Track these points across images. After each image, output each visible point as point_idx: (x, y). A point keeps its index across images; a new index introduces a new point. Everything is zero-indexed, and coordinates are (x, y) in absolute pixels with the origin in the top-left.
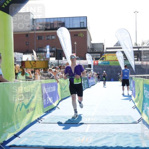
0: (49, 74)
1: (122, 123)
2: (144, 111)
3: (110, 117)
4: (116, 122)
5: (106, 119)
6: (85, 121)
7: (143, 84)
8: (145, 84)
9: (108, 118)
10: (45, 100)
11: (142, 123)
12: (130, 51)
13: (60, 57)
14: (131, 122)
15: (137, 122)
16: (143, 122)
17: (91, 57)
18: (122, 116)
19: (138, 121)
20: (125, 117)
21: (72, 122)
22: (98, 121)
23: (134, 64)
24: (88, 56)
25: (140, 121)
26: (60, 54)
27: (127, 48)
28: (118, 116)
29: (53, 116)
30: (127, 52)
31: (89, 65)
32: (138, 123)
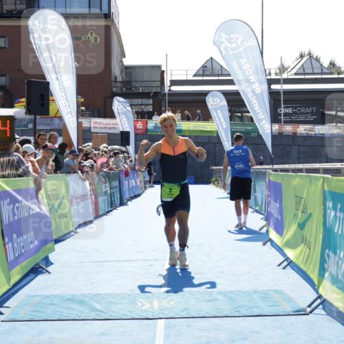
0: (16, 158)
1: (262, 313)
2: (327, 275)
3: (221, 297)
4: (244, 312)
5: (210, 301)
6: (146, 311)
7: (324, 191)
8: (329, 192)
9: (215, 300)
10: (10, 245)
11: (323, 312)
12: (258, 91)
13: (43, 105)
14: (289, 310)
15: (309, 310)
16: (324, 309)
17: (129, 108)
18: (255, 292)
19: (309, 306)
20: (265, 295)
21: (104, 313)
22: (185, 309)
23: (269, 131)
24: (119, 104)
25: (316, 307)
26: (42, 95)
27: (248, 81)
28: (244, 292)
29: (36, 296)
30: (250, 95)
31: (122, 132)
32: (311, 312)
